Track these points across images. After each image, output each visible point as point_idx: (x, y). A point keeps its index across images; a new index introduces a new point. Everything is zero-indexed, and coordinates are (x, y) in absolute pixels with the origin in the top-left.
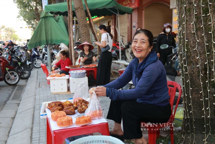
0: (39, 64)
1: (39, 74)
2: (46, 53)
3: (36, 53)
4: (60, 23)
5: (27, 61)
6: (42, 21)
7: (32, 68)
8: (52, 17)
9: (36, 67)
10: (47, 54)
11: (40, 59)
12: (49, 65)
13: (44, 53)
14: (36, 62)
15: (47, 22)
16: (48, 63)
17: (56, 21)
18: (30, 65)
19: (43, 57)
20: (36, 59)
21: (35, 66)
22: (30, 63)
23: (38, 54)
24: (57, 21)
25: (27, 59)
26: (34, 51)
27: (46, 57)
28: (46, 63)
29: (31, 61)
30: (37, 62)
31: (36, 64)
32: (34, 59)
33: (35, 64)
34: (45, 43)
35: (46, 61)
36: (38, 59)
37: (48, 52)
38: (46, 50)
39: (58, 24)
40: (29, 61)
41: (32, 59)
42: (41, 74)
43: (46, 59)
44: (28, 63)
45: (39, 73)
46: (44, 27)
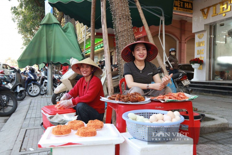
0: (35, 91)
1: (32, 108)
2: (46, 77)
3: (32, 76)
4: (68, 34)
5: (18, 87)
6: (42, 29)
7: (24, 96)
8: (58, 25)
9: (32, 95)
10: (46, 79)
11: (37, 85)
12: (49, 93)
13: (43, 77)
14: (31, 88)
15: (50, 32)
16: (47, 90)
17: (63, 30)
18: (21, 91)
19: (42, 83)
20: (32, 84)
21: (30, 93)
22: (22, 89)
23: (35, 78)
24: (65, 30)
25: (18, 84)
26: (30, 74)
27: (46, 82)
28: (45, 91)
29: (24, 87)
30: (33, 89)
31: (32, 91)
32: (29, 85)
33: (30, 91)
34: (46, 61)
35: (45, 87)
36: (34, 84)
37: (49, 77)
38: (46, 74)
39: (66, 34)
40: (21, 86)
41: (26, 84)
42: (34, 108)
43: (45, 86)
44: (19, 89)
45: (32, 105)
46: (45, 37)
